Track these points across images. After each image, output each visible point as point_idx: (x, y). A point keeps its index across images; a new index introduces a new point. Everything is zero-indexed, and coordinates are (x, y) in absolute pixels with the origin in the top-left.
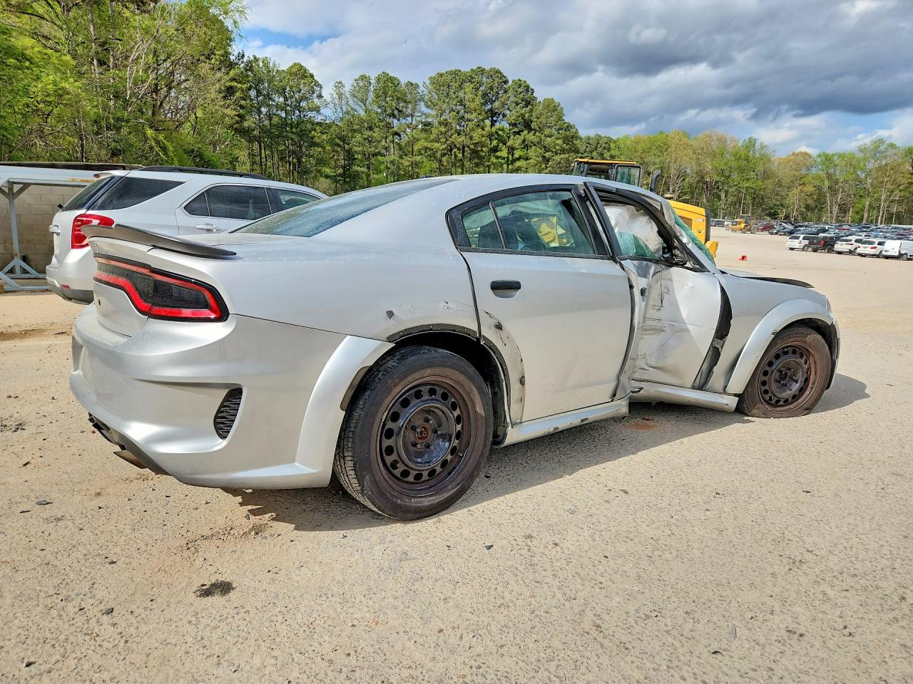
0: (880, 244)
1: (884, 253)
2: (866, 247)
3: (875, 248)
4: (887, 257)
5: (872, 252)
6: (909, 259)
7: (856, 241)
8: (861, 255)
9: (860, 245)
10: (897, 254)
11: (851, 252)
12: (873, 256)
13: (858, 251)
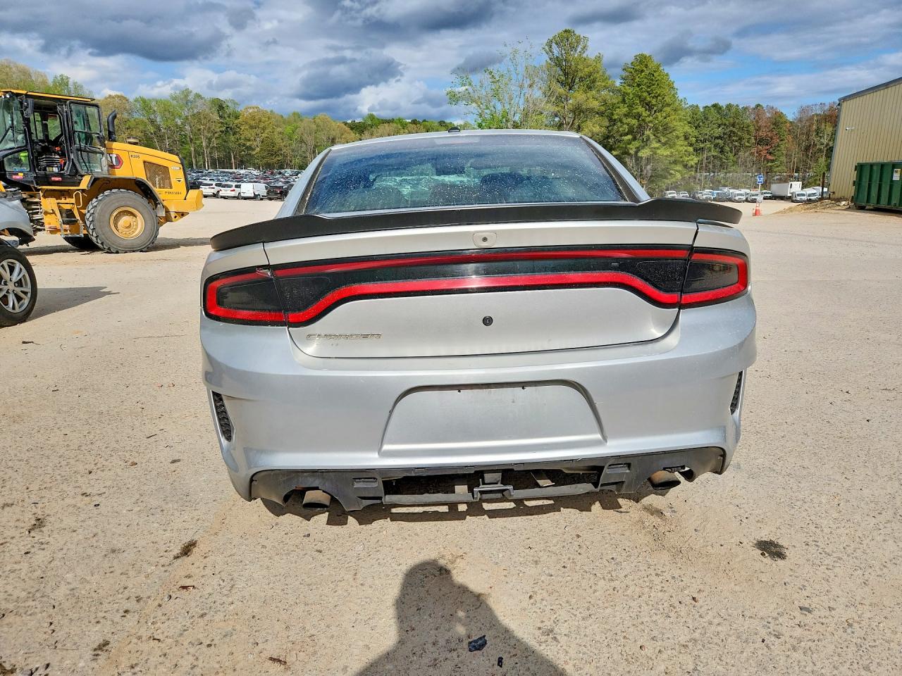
0: (237, 186)
1: (242, 195)
2: (226, 190)
3: (234, 190)
4: (245, 198)
5: (233, 194)
6: (262, 199)
7: (216, 185)
8: (224, 197)
9: (221, 188)
10: (253, 195)
11: (215, 196)
12: (234, 198)
13: (221, 194)
